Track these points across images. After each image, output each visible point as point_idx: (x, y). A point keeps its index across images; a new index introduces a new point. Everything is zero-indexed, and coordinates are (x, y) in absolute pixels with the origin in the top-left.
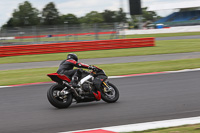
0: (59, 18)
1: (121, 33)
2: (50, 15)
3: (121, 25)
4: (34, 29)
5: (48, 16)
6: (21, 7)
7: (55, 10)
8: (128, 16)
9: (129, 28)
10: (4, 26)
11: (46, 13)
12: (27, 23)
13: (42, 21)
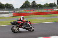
0: (36, 5)
1: (54, 10)
2: (34, 4)
3: (55, 7)
4: (29, 8)
5: (33, 5)
6: (25, 2)
7: (35, 3)
8: (57, 5)
9: (57, 8)
10: (21, 7)
11: (33, 4)
12: (27, 6)
13: (31, 6)
